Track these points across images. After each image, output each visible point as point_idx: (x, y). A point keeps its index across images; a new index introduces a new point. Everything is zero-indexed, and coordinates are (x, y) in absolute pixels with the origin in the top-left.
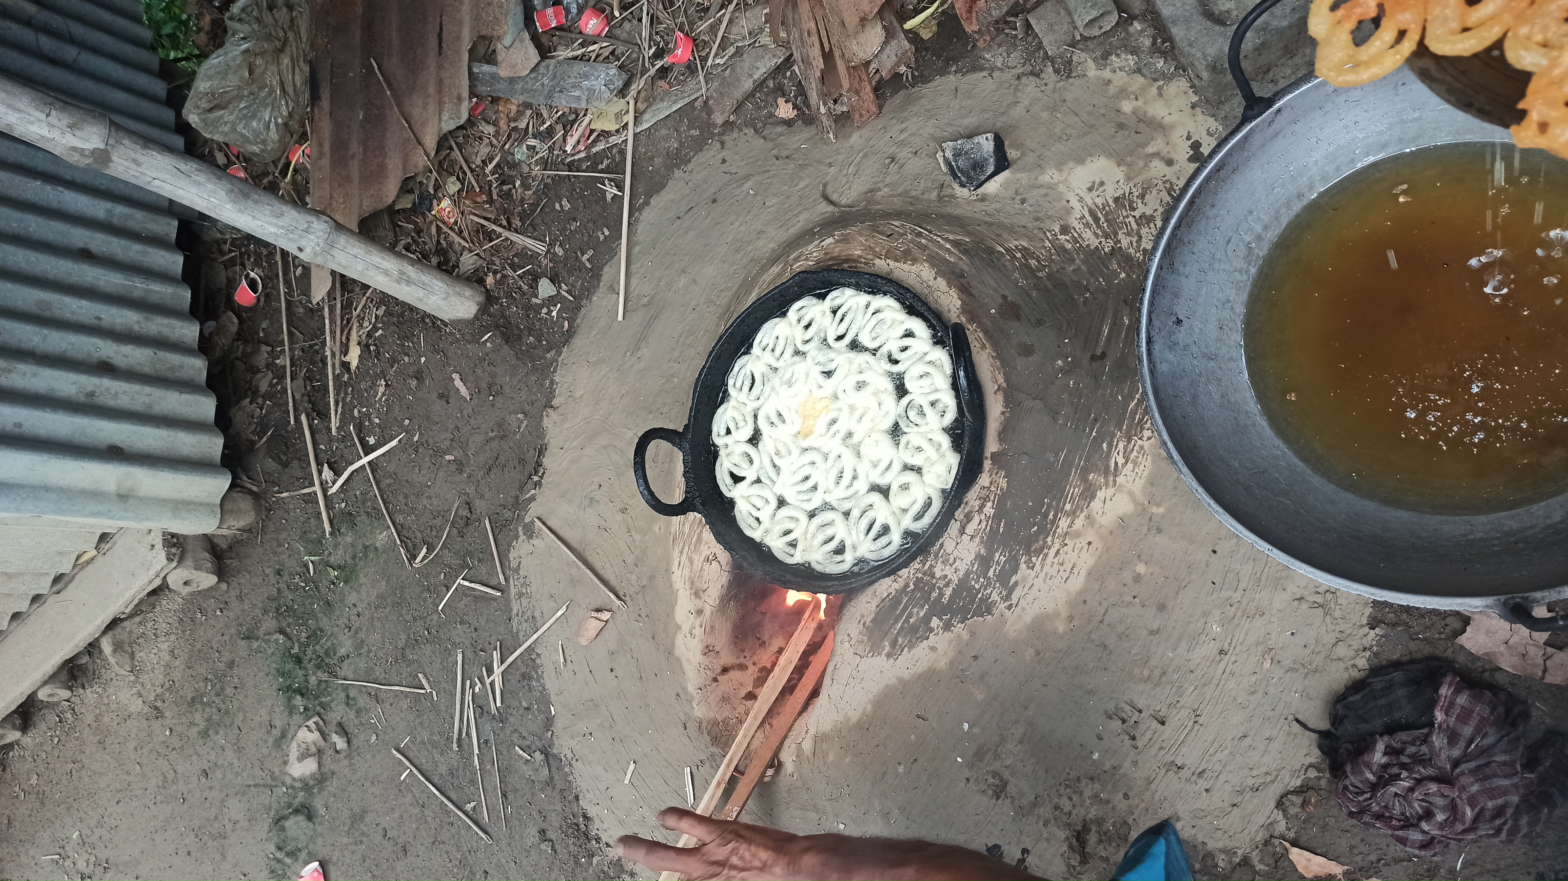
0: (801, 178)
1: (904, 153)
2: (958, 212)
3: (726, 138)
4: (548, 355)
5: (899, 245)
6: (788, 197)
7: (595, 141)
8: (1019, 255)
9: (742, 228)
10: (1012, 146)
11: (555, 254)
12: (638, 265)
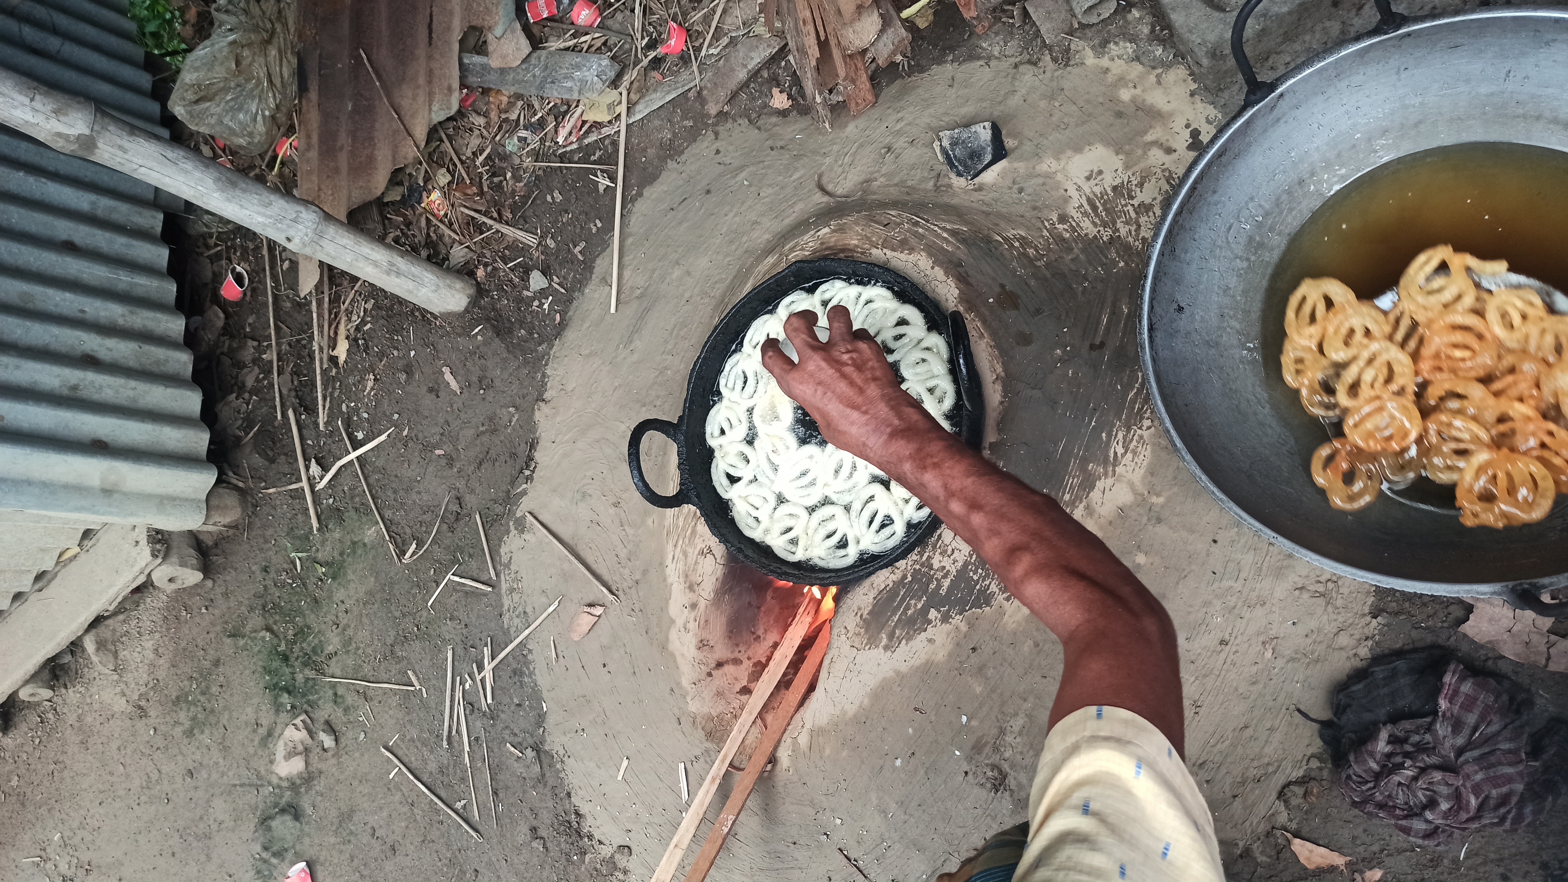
0: (796, 169)
1: (900, 143)
2: (955, 201)
3: (720, 129)
4: (540, 348)
5: (896, 234)
6: (782, 188)
7: (587, 133)
8: (1017, 244)
9: (737, 219)
10: (1009, 135)
11: (547, 246)
12: (631, 257)
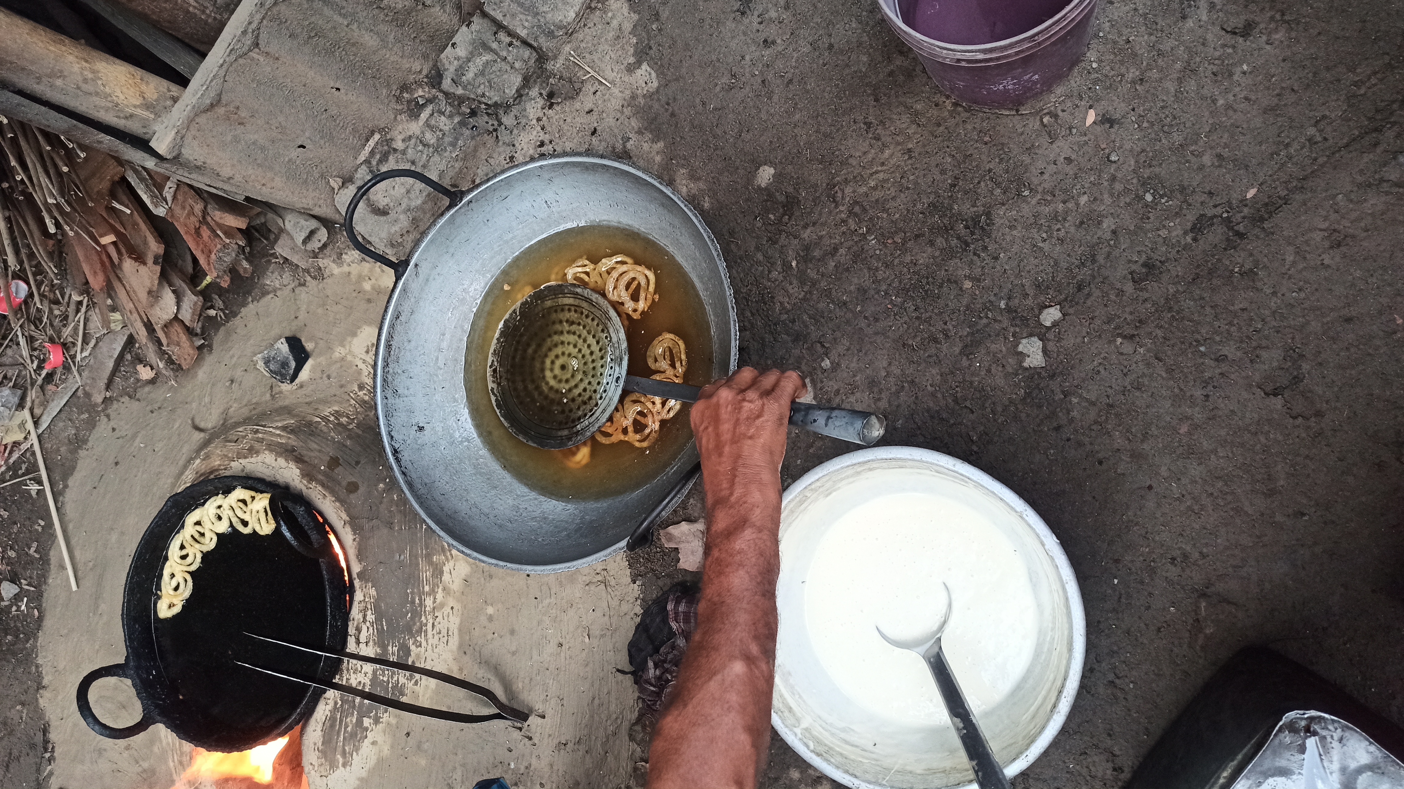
0: (175, 420)
1: (238, 373)
2: (286, 402)
3: (109, 411)
4: (28, 645)
5: (244, 445)
6: (170, 439)
7: (10, 453)
8: (332, 418)
9: (145, 476)
10: (307, 341)
11: (9, 558)
12: (76, 539)
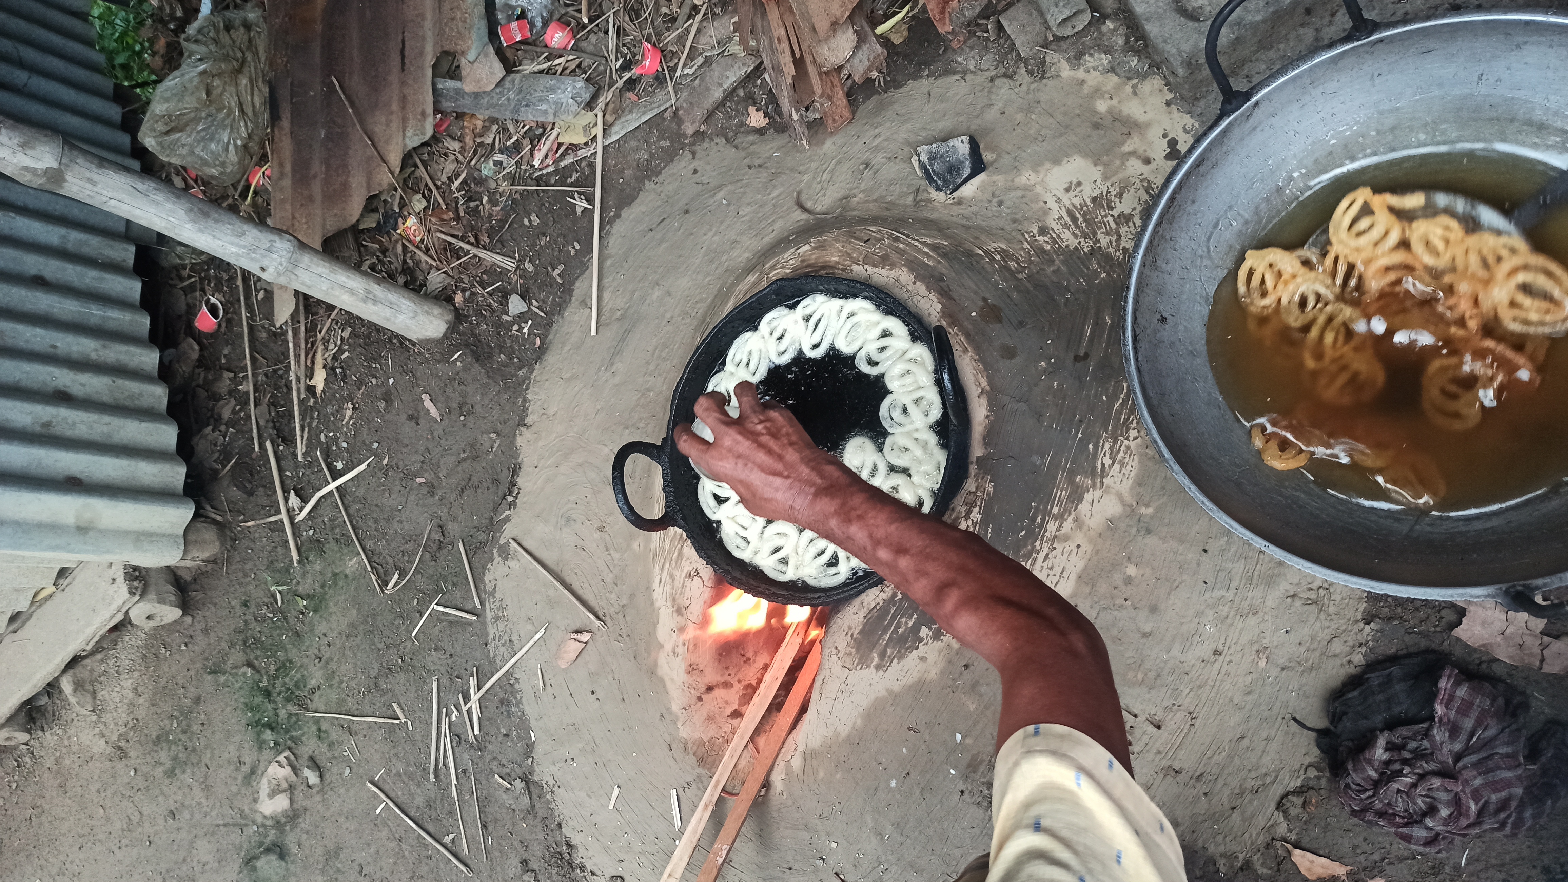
0: (775, 187)
1: (879, 159)
2: (934, 216)
3: (697, 148)
4: (520, 373)
5: (877, 250)
6: (761, 206)
7: (563, 155)
8: (998, 257)
9: (716, 238)
10: (987, 149)
11: (525, 270)
12: (611, 279)
